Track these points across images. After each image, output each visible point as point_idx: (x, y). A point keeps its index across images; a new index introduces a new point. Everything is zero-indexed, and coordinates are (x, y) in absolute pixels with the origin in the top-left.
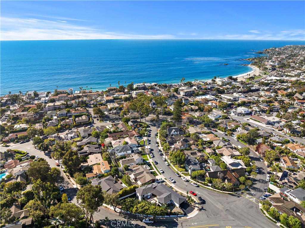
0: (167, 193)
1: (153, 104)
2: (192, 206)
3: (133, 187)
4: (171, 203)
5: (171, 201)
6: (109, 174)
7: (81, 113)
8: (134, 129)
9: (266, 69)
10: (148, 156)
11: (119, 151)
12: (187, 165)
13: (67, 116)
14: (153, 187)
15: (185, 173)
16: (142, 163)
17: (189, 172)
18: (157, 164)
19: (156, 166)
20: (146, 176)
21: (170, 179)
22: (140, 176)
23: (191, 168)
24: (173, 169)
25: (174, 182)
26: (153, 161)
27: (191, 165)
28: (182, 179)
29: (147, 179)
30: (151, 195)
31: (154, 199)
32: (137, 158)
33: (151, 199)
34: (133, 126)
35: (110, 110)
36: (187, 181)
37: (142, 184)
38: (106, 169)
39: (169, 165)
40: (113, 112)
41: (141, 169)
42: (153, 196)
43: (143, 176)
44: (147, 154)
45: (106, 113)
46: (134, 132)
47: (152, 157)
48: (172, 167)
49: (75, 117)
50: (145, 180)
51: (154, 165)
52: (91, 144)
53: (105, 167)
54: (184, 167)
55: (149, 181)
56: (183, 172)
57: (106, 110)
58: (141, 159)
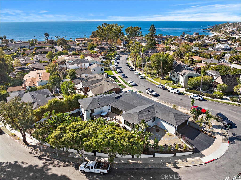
0: (144, 106)
1: (124, 43)
2: (205, 131)
3: (75, 97)
4: (155, 126)
5: (154, 120)
6: (45, 86)
7: (45, 46)
8: (100, 53)
9: (226, 32)
10: (113, 72)
11: (72, 62)
12: (175, 74)
13: (30, 48)
14: (115, 97)
15: (174, 85)
16: (102, 74)
17: (180, 82)
18: (127, 77)
19: (124, 79)
20: (105, 84)
21: (148, 90)
22: (94, 85)
23: (185, 73)
24: (152, 82)
25: (155, 95)
26: (120, 75)
27: (183, 69)
28: (170, 92)
29: (105, 89)
30: (110, 111)
31: (115, 117)
32: (95, 67)
33: (110, 117)
34: (99, 51)
35: (78, 45)
36: (180, 94)
37: (95, 95)
38: (41, 79)
39: (145, 78)
40: (80, 46)
41: (98, 77)
42: (115, 113)
43: (99, 85)
44: (112, 70)
45: (73, 46)
46: (99, 54)
47: (119, 73)
48: (150, 80)
49: (38, 48)
50: (103, 89)
51: (121, 78)
52: (40, 62)
53: (41, 77)
54: (170, 79)
55: (108, 90)
56: (169, 84)
57: (74, 45)
58: (101, 69)
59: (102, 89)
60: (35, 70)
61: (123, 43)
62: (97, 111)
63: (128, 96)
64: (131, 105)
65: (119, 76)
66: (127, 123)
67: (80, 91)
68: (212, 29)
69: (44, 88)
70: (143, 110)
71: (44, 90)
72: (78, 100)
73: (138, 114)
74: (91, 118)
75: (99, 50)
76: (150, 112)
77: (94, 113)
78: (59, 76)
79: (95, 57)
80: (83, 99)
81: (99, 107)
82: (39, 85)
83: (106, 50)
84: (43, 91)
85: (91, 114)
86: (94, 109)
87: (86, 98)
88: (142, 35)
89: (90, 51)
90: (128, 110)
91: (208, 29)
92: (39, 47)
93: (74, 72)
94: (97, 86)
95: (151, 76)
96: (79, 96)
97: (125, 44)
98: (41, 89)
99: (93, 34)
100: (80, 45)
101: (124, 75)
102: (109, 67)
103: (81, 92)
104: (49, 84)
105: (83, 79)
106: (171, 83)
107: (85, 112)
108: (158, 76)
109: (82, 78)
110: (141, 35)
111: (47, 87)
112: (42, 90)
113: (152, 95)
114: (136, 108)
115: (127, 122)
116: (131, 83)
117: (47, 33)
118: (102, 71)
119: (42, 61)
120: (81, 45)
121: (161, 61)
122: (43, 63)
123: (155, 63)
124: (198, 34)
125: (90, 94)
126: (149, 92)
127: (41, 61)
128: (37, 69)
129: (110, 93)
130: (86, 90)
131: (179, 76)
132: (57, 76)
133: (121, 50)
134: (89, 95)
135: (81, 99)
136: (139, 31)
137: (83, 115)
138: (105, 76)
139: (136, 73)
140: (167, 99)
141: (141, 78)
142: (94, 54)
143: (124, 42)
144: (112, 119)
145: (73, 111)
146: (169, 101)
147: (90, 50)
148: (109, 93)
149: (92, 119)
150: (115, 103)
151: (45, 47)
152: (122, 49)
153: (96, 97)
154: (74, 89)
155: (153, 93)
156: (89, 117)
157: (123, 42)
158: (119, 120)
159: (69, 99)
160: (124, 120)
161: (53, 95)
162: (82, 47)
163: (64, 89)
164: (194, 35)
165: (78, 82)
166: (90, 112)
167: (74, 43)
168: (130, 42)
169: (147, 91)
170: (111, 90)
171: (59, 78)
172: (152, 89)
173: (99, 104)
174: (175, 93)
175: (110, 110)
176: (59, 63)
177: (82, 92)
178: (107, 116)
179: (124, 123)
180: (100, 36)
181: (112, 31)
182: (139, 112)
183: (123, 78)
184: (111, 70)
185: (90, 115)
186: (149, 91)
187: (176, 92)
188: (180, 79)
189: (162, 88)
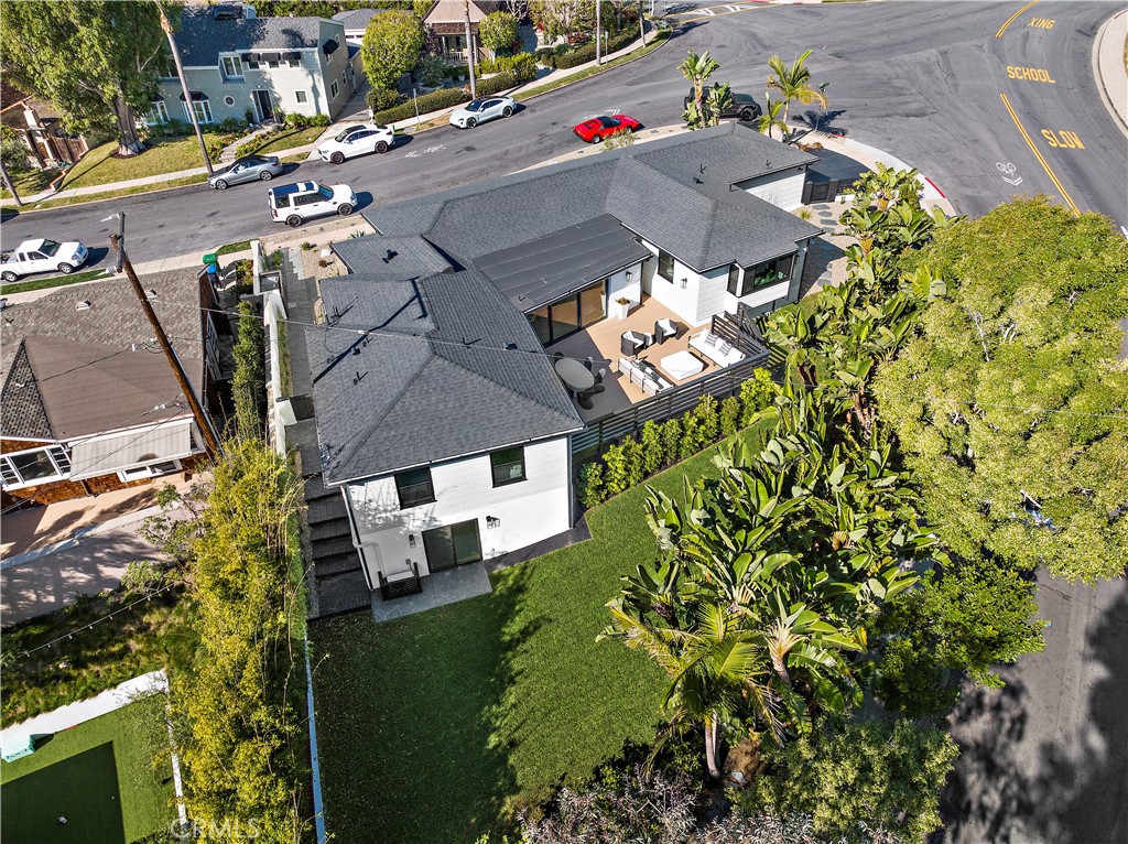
21: (292, 196)
106: (234, 138)
126: (310, 208)
174: (382, 148)
182: (714, 201)
186: (302, 201)
188: (274, 84)
189: (275, 169)
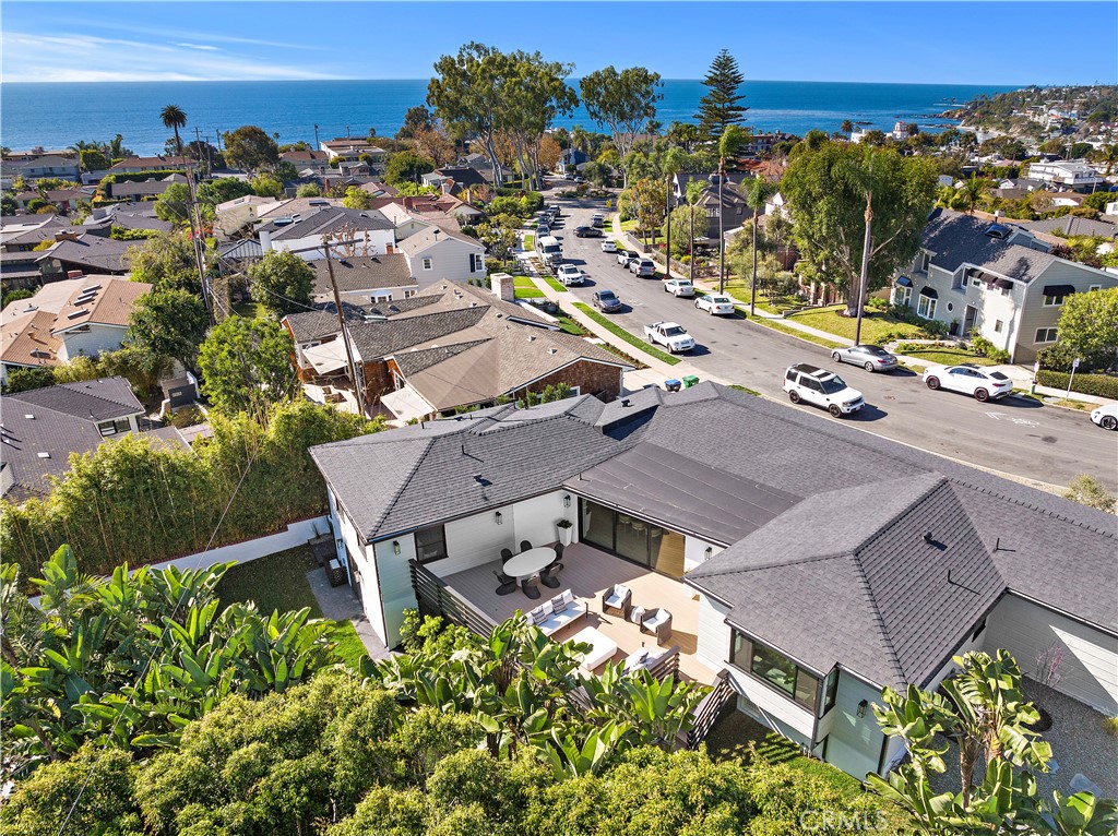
0: (859, 492)
1: (573, 160)
3: (288, 425)
6: (110, 362)
7: (163, 168)
8: (455, 191)
9: (1035, 128)
10: (540, 284)
11: (290, 226)
12: (941, 277)
13: (79, 181)
14: (601, 423)
15: (945, 350)
16: (475, 282)
17: (986, 331)
18: (625, 309)
19: (615, 319)
20: (509, 339)
21: (801, 374)
22: (434, 345)
23: (1024, 264)
24: (793, 330)
25: (857, 406)
26: (581, 298)
27: (1005, 245)
28: (940, 388)
29: (510, 369)
30: (570, 536)
31: (621, 591)
32: (433, 242)
33: (577, 592)
34: (450, 183)
35: (335, 166)
36: (1008, 399)
37: (438, 416)
38: (86, 317)
39: (738, 315)
40: (346, 169)
41: (456, 298)
42: (613, 552)
43: (469, 345)
44: (531, 275)
45: (309, 172)
46: (446, 197)
47: (573, 285)
48: (778, 324)
49: (120, 179)
50: (494, 372)
51: (591, 314)
52: (114, 236)
53: (89, 307)
54: (901, 314)
55: (533, 376)
56: (907, 342)
57: (314, 166)
58: (472, 256)
59: (489, 368)
60: (76, 276)
61: (567, 158)
62: (467, 538)
63: (702, 412)
64: (747, 485)
65: (578, 305)
66: (760, 659)
67: (335, 391)
68: (968, 113)
69: (103, 374)
70: (883, 531)
71: (93, 384)
72: (316, 453)
73: (854, 571)
74: (419, 597)
75: (445, 181)
76: (942, 547)
77: (444, 555)
78: (196, 298)
79: (428, 209)
80: (354, 440)
81: (483, 504)
82: (70, 357)
83: (486, 183)
84: (85, 391)
85: (416, 565)
86: (447, 527)
87: (377, 430)
88: (658, 125)
89: (397, 186)
90: (744, 535)
91: (948, 113)
92: (128, 172)
93: (292, 267)
94: (453, 351)
95: (775, 302)
96: (323, 420)
97: (577, 163)
98: (78, 377)
99: (410, 118)
100: (346, 164)
101: (608, 296)
102: (511, 258)
103: (343, 393)
104: (136, 348)
105: (355, 308)
106: (920, 337)
107: (369, 549)
108: (816, 302)
109: (345, 304)
110: (651, 123)
111: (124, 368)
112: (80, 387)
113: (833, 410)
114: (799, 509)
115: (758, 648)
116: (664, 340)
117: (172, 109)
118: (473, 270)
119: (128, 233)
120: (350, 165)
121: (866, 185)
122: (129, 240)
123: (822, 205)
124: (913, 130)
125: (407, 402)
126: (806, 393)
127: (120, 232)
128: (87, 270)
129: (550, 399)
130: (377, 380)
131: (980, 291)
132: (184, 293)
133: (556, 190)
134: (399, 413)
135: (337, 440)
136: (648, 92)
137: (354, 567)
138: (499, 296)
139: (681, 284)
140: (947, 438)
141: (716, 311)
142: (421, 198)
143: (569, 155)
144: (599, 611)
145: (274, 532)
146: (967, 448)
147: (401, 180)
148: (542, 396)
149: (425, 609)
150: (607, 468)
151: (161, 171)
152: (561, 186)
153: (451, 425)
154: (286, 377)
155: (839, 399)
156: (405, 594)
157: (565, 152)
158: (662, 618)
159: (242, 442)
160: (734, 630)
161: (155, 418)
162: (357, 172)
163: (214, 374)
164: (899, 133)
165: (326, 332)
166: (408, 547)
167: (313, 157)
168: (601, 154)
169: (790, 385)
170: (554, 379)
171: (196, 309)
172: (825, 369)
173: (486, 483)
174: (981, 395)
175: (569, 530)
176: (221, 238)
177: (348, 394)
178: (549, 579)
179: (732, 661)
180: (451, 109)
181: (514, 80)
182: (857, 553)
183: (604, 315)
184: (525, 275)
185: (413, 572)
186: (805, 382)
187: (993, 391)
188: (985, 306)
189: (880, 365)
